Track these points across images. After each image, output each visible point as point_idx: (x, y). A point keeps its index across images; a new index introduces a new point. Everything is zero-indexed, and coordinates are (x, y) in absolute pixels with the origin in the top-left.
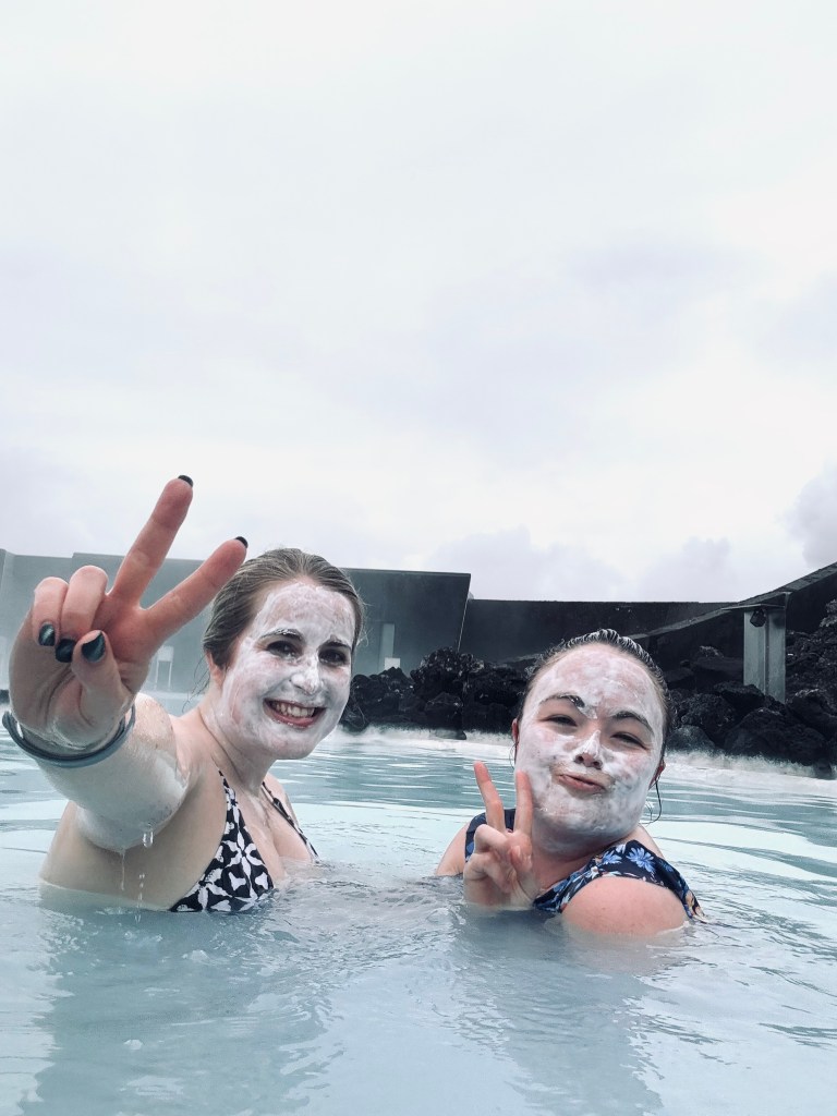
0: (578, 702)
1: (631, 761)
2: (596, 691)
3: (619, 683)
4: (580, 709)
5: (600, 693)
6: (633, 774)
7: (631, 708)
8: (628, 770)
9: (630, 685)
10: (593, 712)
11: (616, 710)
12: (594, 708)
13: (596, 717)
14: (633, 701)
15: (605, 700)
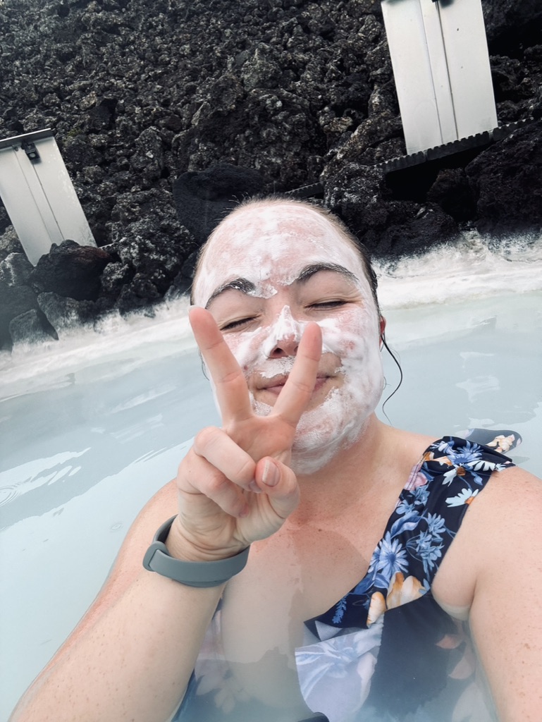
0: (243, 286)
1: (344, 322)
2: (259, 259)
3: (287, 235)
4: (252, 293)
5: (267, 258)
6: (355, 339)
7: (315, 259)
8: (349, 336)
9: (300, 231)
10: (269, 287)
11: (296, 272)
12: (268, 281)
13: (275, 292)
14: (313, 249)
15: (276, 264)
